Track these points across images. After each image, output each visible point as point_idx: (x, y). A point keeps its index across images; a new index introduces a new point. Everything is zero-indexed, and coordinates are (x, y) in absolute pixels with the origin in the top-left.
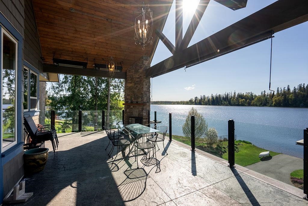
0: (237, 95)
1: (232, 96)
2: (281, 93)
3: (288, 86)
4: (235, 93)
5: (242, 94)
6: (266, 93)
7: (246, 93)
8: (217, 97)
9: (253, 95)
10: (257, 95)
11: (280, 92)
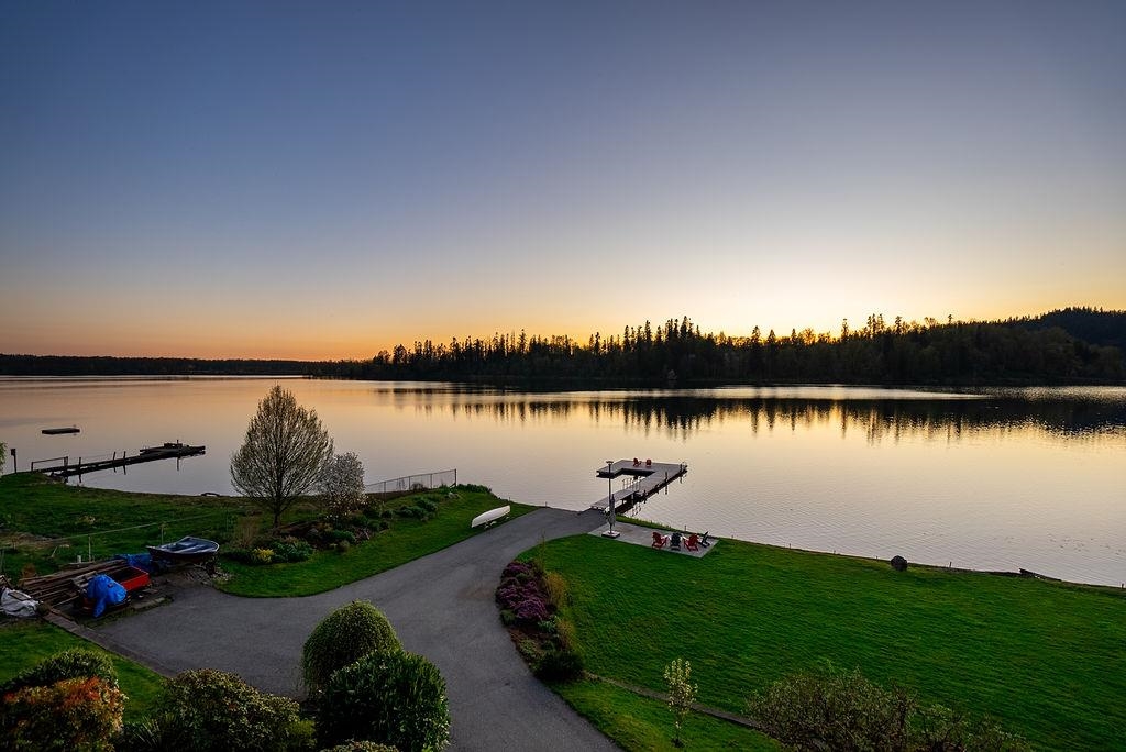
0: (528, 343)
1: (516, 345)
2: (633, 342)
3: (648, 323)
4: (523, 337)
5: (542, 340)
6: (601, 341)
7: (554, 337)
8: (469, 349)
9: (571, 344)
10: (581, 346)
11: (630, 339)
